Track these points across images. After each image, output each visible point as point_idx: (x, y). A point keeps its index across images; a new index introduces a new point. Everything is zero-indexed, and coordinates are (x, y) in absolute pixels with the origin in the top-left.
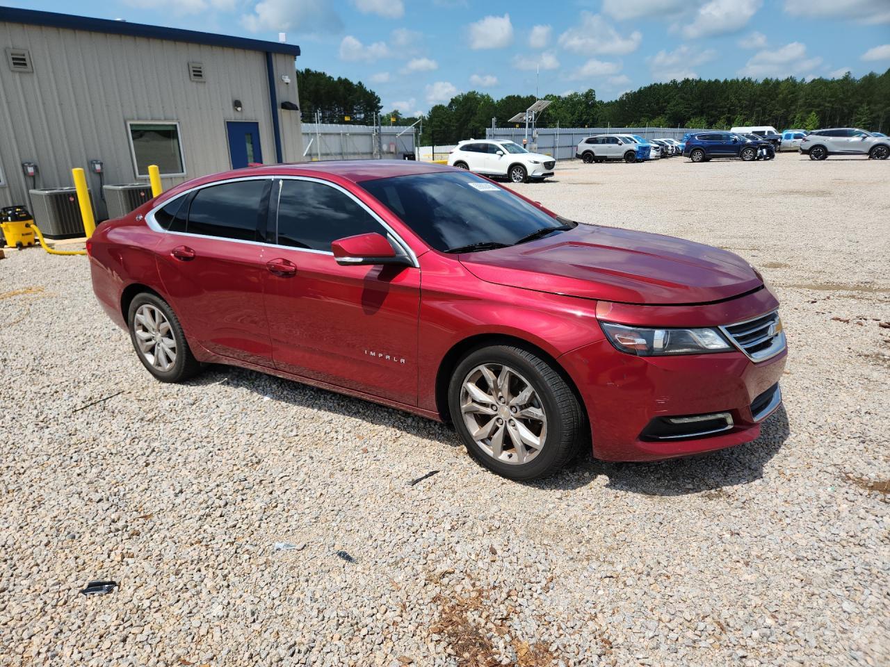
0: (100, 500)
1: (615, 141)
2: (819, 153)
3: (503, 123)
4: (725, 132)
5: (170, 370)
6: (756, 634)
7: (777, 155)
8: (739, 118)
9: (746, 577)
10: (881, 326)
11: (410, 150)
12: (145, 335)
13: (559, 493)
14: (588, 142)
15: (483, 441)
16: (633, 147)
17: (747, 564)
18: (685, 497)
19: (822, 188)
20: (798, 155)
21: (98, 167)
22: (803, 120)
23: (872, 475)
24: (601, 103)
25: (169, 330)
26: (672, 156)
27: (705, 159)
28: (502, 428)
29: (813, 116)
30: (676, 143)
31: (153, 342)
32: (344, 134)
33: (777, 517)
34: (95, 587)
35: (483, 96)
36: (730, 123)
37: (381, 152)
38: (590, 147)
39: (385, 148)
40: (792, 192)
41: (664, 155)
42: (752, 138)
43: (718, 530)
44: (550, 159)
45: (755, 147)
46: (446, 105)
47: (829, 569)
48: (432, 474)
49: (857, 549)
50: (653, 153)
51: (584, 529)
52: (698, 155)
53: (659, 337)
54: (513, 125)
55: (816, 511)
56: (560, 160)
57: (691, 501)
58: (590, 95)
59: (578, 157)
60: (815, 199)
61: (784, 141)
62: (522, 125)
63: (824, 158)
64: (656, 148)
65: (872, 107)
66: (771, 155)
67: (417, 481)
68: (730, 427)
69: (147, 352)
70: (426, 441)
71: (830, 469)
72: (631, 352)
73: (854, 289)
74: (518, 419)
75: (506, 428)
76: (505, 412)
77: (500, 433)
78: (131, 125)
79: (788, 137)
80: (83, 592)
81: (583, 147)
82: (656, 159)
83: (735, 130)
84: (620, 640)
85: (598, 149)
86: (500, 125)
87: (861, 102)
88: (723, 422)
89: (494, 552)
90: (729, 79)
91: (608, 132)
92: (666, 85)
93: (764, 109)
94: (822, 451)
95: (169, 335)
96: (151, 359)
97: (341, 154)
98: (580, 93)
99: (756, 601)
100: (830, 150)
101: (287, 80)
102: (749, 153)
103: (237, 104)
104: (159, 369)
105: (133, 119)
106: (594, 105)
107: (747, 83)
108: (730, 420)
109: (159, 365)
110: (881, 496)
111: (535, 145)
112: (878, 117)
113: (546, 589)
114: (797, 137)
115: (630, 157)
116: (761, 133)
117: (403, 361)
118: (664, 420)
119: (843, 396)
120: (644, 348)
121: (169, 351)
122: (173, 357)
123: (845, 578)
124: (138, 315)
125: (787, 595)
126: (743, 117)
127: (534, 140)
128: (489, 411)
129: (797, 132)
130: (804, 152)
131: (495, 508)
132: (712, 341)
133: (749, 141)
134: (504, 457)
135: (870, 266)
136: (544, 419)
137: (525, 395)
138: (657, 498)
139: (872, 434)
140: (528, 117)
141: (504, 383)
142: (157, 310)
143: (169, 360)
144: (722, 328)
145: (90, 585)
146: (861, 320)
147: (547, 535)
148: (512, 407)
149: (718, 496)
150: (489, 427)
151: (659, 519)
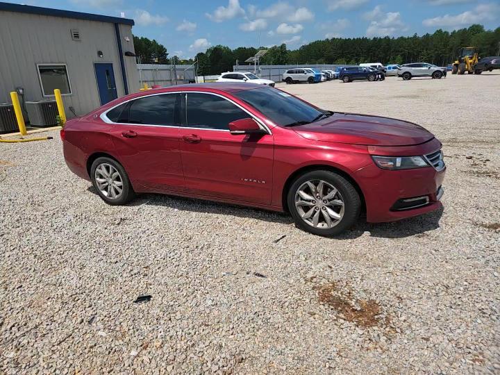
0: (117, 262)
1: (303, 72)
2: (407, 76)
3: (242, 63)
4: (356, 66)
5: (118, 198)
6: (462, 289)
7: (386, 78)
8: (362, 59)
9: (448, 267)
10: (467, 158)
11: (192, 78)
12: (102, 180)
13: (350, 241)
14: (288, 72)
15: (307, 219)
16: (312, 75)
17: (447, 262)
18: (408, 238)
19: (415, 94)
20: (397, 78)
21: (21, 91)
22: (394, 59)
23: (487, 222)
24: (289, 51)
25: (118, 176)
26: (332, 79)
27: (350, 81)
28: (318, 212)
29: (399, 57)
30: (333, 73)
31: (107, 184)
32: (155, 70)
33: (453, 243)
34: (141, 299)
35: (224, 48)
36: (358, 62)
37: (176, 79)
38: (290, 75)
39: (178, 77)
40: (400, 97)
41: (328, 79)
42: (372, 69)
43: (428, 250)
44: (272, 82)
45: (374, 74)
46: (204, 52)
47: (483, 261)
48: (283, 237)
49: (491, 252)
50: (323, 78)
51: (368, 254)
52: (346, 79)
53: (399, 161)
54: (247, 64)
55: (468, 239)
56: (276, 82)
57: (411, 239)
58: (283, 46)
59: (284, 81)
60: (413, 100)
61: (388, 70)
62: (253, 64)
63: (409, 79)
64: (324, 75)
65: (429, 52)
66: (383, 78)
67: (278, 240)
68: (427, 203)
69: (103, 190)
70: (273, 223)
71: (468, 221)
72: (387, 169)
73: (449, 141)
74: (328, 206)
75: (321, 211)
76: (320, 203)
77: (317, 214)
78: (39, 66)
79: (389, 68)
80: (136, 302)
81: (286, 75)
82: (325, 81)
83: (361, 65)
84: (405, 296)
85: (294, 76)
86: (240, 64)
87: (423, 49)
88: (424, 201)
89: (331, 267)
90: (356, 38)
91: (298, 67)
92: (323, 41)
93: (374, 54)
94: (461, 214)
95: (118, 179)
96: (105, 193)
97: (153, 81)
98: (278, 46)
99: (457, 276)
100: (412, 74)
101: (128, 39)
102: (372, 77)
103: (100, 53)
104: (111, 198)
105: (40, 63)
106: (286, 52)
107: (365, 40)
108: (428, 200)
109: (111, 196)
110: (494, 231)
111: (260, 75)
112: (431, 57)
113: (362, 280)
114: (394, 68)
115: (312, 80)
116: (375, 67)
117: (264, 182)
118: (401, 200)
119: (461, 190)
120: (392, 167)
121: (117, 188)
122: (121, 191)
123: (491, 264)
124: (97, 170)
125: (469, 273)
126: (363, 58)
127: (259, 72)
128: (311, 204)
129: (394, 66)
130: (400, 76)
131: (321, 250)
132: (420, 162)
133: (371, 71)
134: (319, 226)
135: (452, 131)
136: (343, 205)
137: (332, 194)
138: (395, 239)
139: (481, 205)
140: (255, 59)
141: (320, 189)
142: (111, 166)
143: (117, 193)
144: (424, 156)
145: (138, 298)
146: (457, 156)
147: (351, 259)
148: (324, 201)
149: (423, 236)
150: (311, 212)
151: (401, 247)
